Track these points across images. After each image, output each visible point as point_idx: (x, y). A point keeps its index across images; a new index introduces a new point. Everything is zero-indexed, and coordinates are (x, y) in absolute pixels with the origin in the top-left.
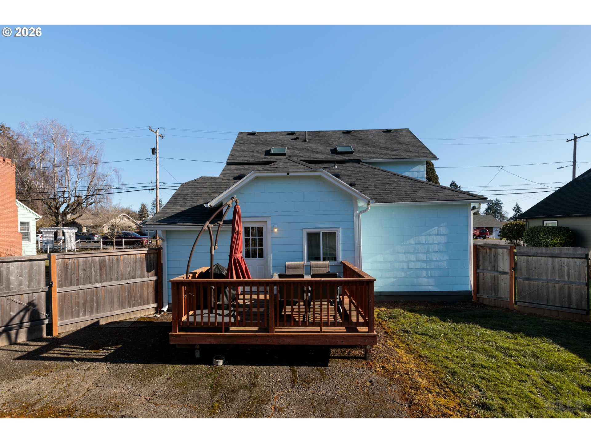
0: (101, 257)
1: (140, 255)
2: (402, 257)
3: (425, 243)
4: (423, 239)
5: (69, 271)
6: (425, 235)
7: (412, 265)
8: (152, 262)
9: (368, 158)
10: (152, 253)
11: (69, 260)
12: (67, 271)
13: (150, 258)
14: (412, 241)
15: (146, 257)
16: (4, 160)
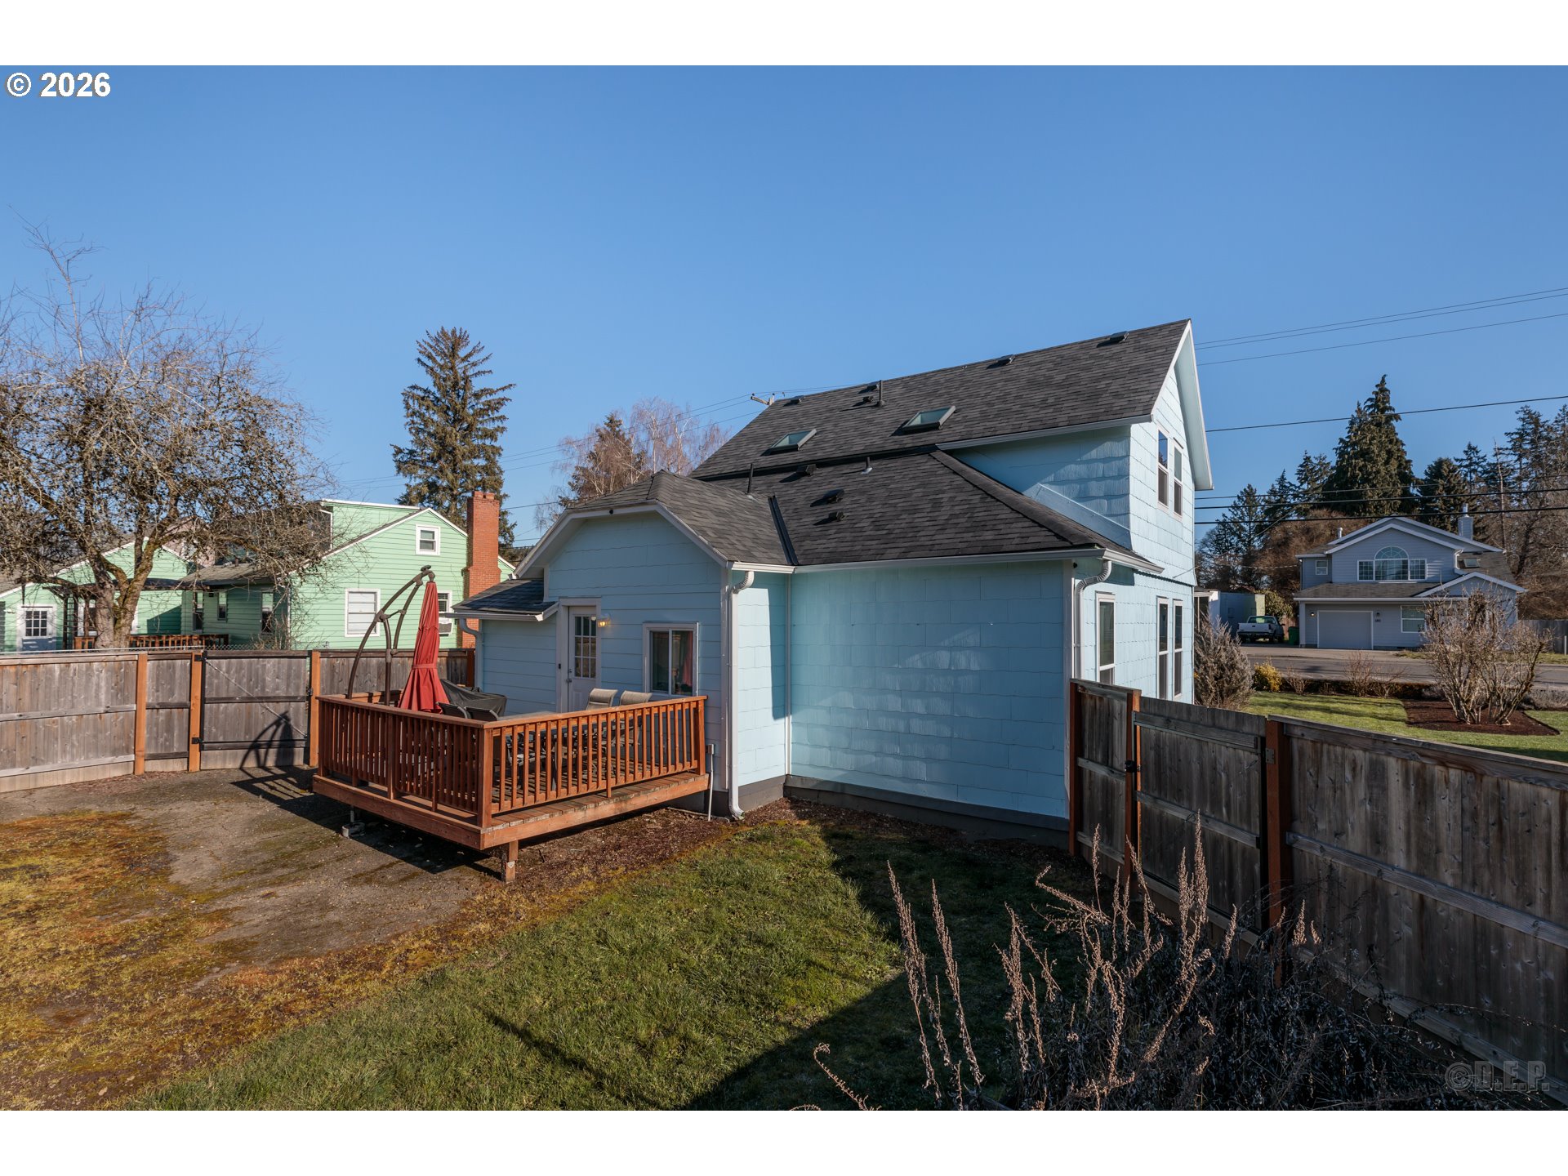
0: (379, 658)
2: (894, 703)
3: (949, 669)
4: (944, 658)
5: (336, 676)
6: (950, 649)
7: (916, 726)
8: (459, 672)
9: (957, 438)
10: (458, 657)
11: (337, 661)
12: (333, 676)
13: (456, 664)
14: (916, 661)
16: (484, 497)
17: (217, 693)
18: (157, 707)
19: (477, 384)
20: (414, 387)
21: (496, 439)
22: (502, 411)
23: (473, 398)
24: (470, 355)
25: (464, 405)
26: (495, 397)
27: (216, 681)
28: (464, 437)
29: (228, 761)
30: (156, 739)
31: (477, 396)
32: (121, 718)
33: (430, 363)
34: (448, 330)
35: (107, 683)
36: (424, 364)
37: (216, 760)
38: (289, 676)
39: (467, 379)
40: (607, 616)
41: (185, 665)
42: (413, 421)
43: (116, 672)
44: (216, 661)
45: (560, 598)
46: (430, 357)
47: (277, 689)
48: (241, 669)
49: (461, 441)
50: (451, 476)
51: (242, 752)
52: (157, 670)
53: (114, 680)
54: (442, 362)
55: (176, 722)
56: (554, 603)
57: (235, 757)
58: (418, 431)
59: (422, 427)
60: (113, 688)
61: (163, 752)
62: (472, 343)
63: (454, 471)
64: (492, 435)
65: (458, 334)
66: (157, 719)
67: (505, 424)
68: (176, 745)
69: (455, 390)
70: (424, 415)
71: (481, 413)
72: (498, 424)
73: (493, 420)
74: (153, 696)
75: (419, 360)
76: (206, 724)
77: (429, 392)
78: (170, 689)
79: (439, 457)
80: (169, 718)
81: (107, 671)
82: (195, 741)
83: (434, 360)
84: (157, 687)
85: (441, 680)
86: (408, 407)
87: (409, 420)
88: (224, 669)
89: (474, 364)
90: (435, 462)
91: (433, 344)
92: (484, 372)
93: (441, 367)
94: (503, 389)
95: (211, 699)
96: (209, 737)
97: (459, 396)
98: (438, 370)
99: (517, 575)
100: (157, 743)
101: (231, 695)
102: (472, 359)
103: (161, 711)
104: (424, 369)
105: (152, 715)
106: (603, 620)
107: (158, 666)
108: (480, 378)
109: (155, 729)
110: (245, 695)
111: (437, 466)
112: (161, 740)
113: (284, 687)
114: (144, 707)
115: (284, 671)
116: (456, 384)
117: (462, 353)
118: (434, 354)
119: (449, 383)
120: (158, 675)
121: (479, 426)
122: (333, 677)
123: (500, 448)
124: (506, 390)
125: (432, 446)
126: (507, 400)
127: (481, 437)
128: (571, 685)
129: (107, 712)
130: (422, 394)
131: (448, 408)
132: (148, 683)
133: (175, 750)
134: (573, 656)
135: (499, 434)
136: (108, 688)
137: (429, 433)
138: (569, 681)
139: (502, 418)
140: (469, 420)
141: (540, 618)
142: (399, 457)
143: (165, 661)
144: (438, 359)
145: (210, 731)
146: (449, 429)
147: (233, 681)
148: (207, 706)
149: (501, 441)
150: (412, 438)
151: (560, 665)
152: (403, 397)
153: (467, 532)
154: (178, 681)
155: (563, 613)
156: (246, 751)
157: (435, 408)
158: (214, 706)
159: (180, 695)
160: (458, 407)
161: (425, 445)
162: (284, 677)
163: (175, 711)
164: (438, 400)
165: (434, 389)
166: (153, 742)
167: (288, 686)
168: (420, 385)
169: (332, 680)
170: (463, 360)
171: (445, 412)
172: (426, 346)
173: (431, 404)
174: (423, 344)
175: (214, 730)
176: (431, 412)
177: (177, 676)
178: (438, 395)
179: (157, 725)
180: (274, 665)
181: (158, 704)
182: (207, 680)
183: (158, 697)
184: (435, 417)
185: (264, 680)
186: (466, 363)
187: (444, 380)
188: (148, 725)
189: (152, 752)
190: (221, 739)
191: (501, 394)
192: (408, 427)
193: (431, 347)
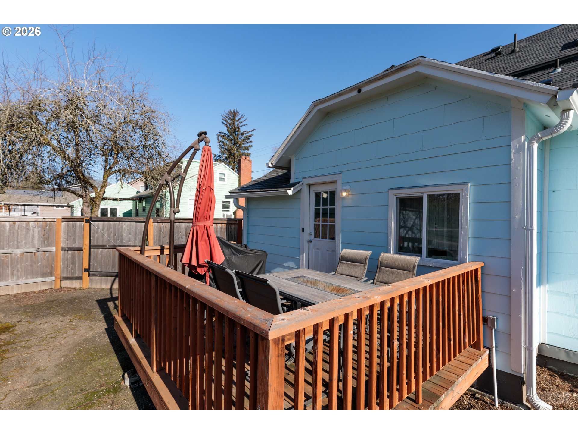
0: (187, 224)
1: (220, 225)
5: (162, 234)
8: (233, 233)
10: (233, 224)
11: (163, 224)
13: (231, 228)
15: (226, 228)
16: (246, 158)
17: (97, 242)
18: (67, 249)
19: (242, 130)
20: (220, 132)
21: (249, 150)
22: (251, 139)
23: (241, 135)
24: (240, 119)
25: (238, 137)
26: (249, 134)
27: (96, 235)
28: (238, 149)
29: (103, 284)
30: (67, 267)
31: (242, 134)
32: (47, 255)
33: (225, 123)
34: (232, 110)
35: (39, 234)
36: (224, 124)
37: (97, 282)
38: (136, 234)
39: (238, 128)
40: (348, 187)
41: (81, 225)
42: (220, 144)
43: (44, 228)
44: (96, 223)
45: (303, 178)
46: (226, 121)
47: (129, 241)
48: (110, 228)
49: (237, 151)
50: (233, 164)
51: (111, 279)
52: (68, 228)
53: (43, 232)
54: (230, 122)
55: (77, 259)
56: (299, 182)
57: (107, 281)
58: (222, 148)
59: (223, 146)
60: (42, 238)
61: (70, 276)
62: (241, 114)
63: (234, 163)
64: (247, 149)
65: (235, 111)
66: (67, 256)
67: (252, 144)
68: (77, 272)
69: (234, 132)
70: (224, 142)
71: (243, 141)
72: (249, 144)
73: (248, 143)
74: (65, 243)
75: (222, 122)
76: (92, 260)
77: (226, 134)
78: (74, 238)
79: (229, 157)
80: (73, 255)
81: (38, 227)
82: (86, 270)
83: (227, 122)
84: (67, 237)
85: (218, 237)
86: (218, 140)
87: (219, 144)
88: (101, 228)
89: (241, 122)
90: (227, 159)
91: (227, 116)
92: (245, 125)
93: (230, 124)
94: (251, 131)
95: (94, 246)
96: (93, 268)
97: (236, 134)
98: (229, 125)
99: (272, 164)
100: (67, 270)
101: (105, 244)
102: (240, 121)
103: (69, 252)
104: (224, 125)
105: (65, 254)
106: (346, 191)
107: (68, 225)
108: (244, 127)
109: (66, 262)
110: (112, 244)
111: (228, 161)
112: (69, 269)
113: (133, 240)
114: (60, 249)
115: (133, 230)
116: (235, 129)
117: (237, 118)
118: (227, 119)
119: (232, 130)
120: (68, 231)
121: (243, 146)
122: (160, 234)
123: (250, 154)
124: (253, 132)
125: (226, 153)
126: (253, 135)
127: (244, 150)
128: (311, 244)
129: (38, 252)
130: (223, 134)
131: (232, 139)
132: (62, 235)
133: (76, 275)
134: (313, 223)
135: (250, 148)
136: (39, 237)
137: (225, 149)
138: (310, 242)
139: (251, 142)
140: (239, 143)
141: (290, 192)
142: (215, 158)
143: (71, 223)
144: (229, 121)
145: (94, 265)
146: (232, 147)
147: (106, 235)
148: (92, 250)
149: (251, 151)
150: (220, 150)
151: (303, 229)
152: (217, 136)
153: (239, 174)
154: (77, 234)
155: (305, 189)
156: (113, 278)
157: (228, 139)
158: (96, 250)
159: (79, 242)
160: (236, 138)
161: (224, 153)
162: (133, 234)
163: (76, 252)
164: (228, 136)
165: (227, 133)
166: (65, 269)
167: (135, 239)
168: (222, 132)
169: (160, 236)
170: (237, 121)
171: (231, 141)
172: (224, 116)
173: (226, 138)
174: (223, 115)
175: (96, 264)
176: (226, 141)
177: (77, 231)
178: (229, 135)
179: (67, 260)
180: (128, 226)
181: (67, 248)
182: (92, 234)
183: (68, 243)
184: (228, 143)
185: (122, 235)
186: (238, 122)
187: (231, 129)
188: (63, 260)
189: (65, 276)
190: (99, 270)
191: (250, 133)
192: (218, 147)
193: (226, 117)
